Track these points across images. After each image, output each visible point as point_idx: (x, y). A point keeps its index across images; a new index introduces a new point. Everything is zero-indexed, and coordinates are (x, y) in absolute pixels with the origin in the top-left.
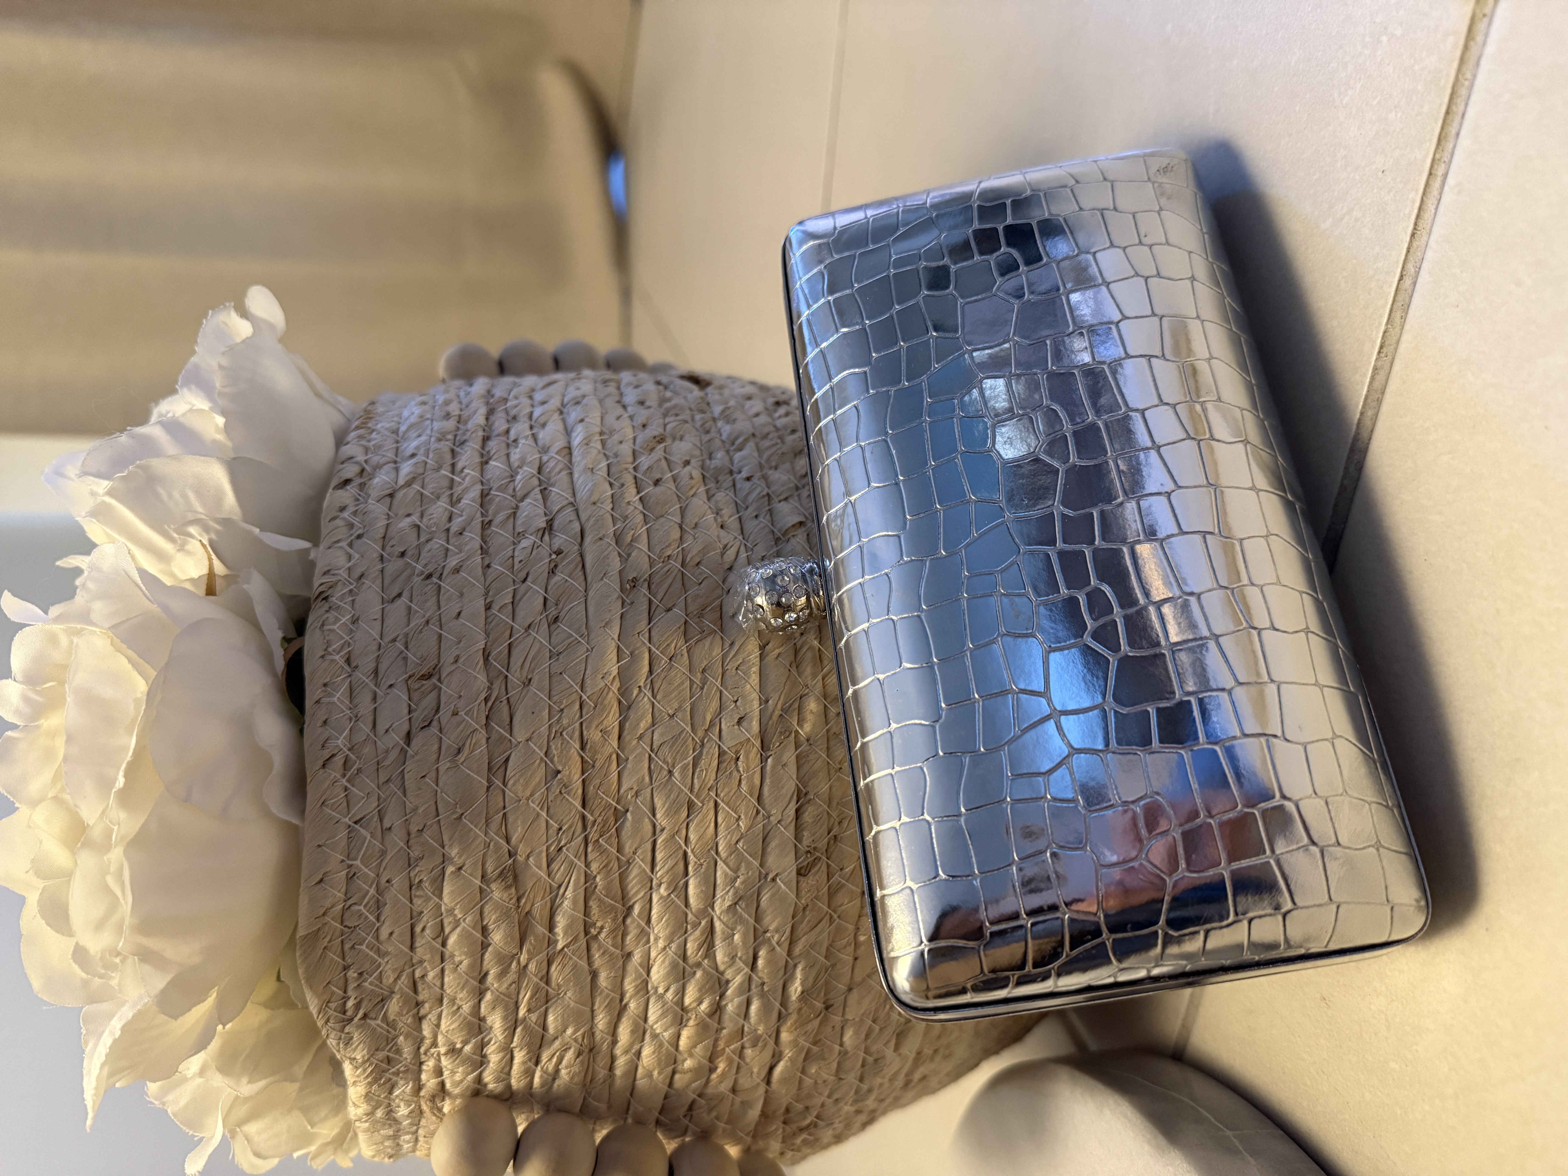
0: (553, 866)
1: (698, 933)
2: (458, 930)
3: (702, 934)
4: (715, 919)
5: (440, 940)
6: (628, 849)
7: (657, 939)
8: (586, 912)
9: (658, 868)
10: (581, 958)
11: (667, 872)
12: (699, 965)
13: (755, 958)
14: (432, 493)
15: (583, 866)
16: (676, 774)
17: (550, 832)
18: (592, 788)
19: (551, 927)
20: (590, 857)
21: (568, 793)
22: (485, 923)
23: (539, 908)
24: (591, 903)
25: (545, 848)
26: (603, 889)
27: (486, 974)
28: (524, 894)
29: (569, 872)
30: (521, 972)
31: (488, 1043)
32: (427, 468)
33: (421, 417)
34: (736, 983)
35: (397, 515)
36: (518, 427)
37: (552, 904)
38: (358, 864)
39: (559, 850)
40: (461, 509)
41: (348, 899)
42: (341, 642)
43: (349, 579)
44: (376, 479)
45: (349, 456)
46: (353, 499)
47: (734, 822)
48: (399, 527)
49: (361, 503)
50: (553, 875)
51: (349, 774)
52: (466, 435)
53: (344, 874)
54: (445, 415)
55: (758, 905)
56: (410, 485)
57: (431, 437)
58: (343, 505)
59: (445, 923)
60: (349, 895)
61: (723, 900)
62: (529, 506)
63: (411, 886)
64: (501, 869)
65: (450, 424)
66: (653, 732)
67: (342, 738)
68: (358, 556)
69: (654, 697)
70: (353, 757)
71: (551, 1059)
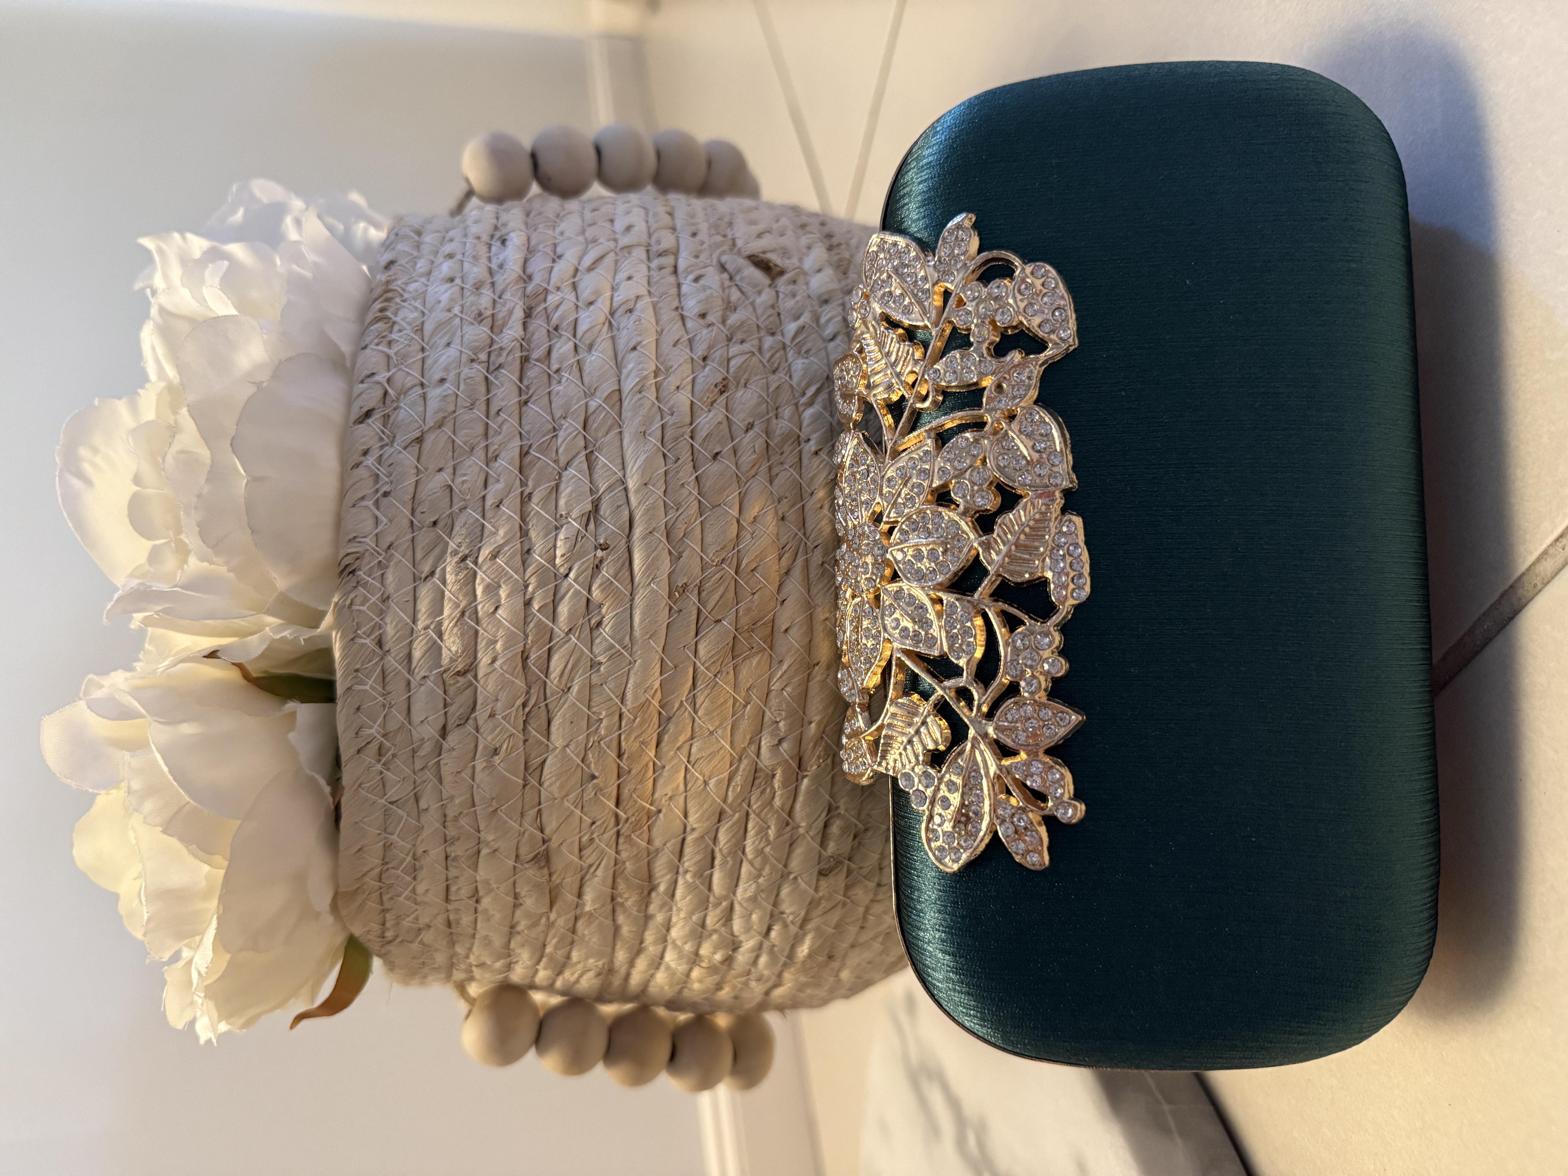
0: (586, 852)
1: (718, 911)
2: (492, 894)
3: (722, 912)
4: (735, 902)
5: (474, 899)
6: (657, 843)
7: (679, 910)
8: (614, 887)
9: (685, 859)
10: (606, 918)
11: (694, 864)
12: (715, 931)
13: (769, 929)
14: (466, 444)
15: (613, 853)
16: (711, 786)
17: (583, 825)
18: (626, 791)
19: (580, 895)
20: (620, 847)
21: (603, 795)
22: (517, 891)
23: (570, 882)
24: (619, 880)
25: (578, 837)
26: (632, 871)
27: (518, 923)
28: (555, 872)
29: (600, 857)
30: (550, 925)
31: (516, 962)
32: (458, 404)
33: (449, 310)
34: (748, 945)
35: (426, 469)
36: (561, 348)
37: (582, 879)
38: (395, 837)
39: (592, 840)
40: (498, 472)
41: (387, 863)
42: (373, 623)
43: (378, 549)
44: (402, 411)
45: (369, 373)
46: (377, 438)
47: (763, 831)
48: (430, 486)
49: (387, 445)
50: (584, 858)
51: (384, 759)
52: (500, 355)
53: (381, 843)
54: (476, 312)
55: (777, 895)
56: (440, 427)
57: (461, 352)
58: (365, 447)
59: (480, 888)
60: (386, 860)
61: (745, 890)
62: (572, 478)
63: (447, 858)
64: (534, 853)
65: (482, 331)
66: (691, 745)
67: (376, 726)
68: (385, 520)
69: (696, 712)
70: (387, 744)
71: (572, 974)
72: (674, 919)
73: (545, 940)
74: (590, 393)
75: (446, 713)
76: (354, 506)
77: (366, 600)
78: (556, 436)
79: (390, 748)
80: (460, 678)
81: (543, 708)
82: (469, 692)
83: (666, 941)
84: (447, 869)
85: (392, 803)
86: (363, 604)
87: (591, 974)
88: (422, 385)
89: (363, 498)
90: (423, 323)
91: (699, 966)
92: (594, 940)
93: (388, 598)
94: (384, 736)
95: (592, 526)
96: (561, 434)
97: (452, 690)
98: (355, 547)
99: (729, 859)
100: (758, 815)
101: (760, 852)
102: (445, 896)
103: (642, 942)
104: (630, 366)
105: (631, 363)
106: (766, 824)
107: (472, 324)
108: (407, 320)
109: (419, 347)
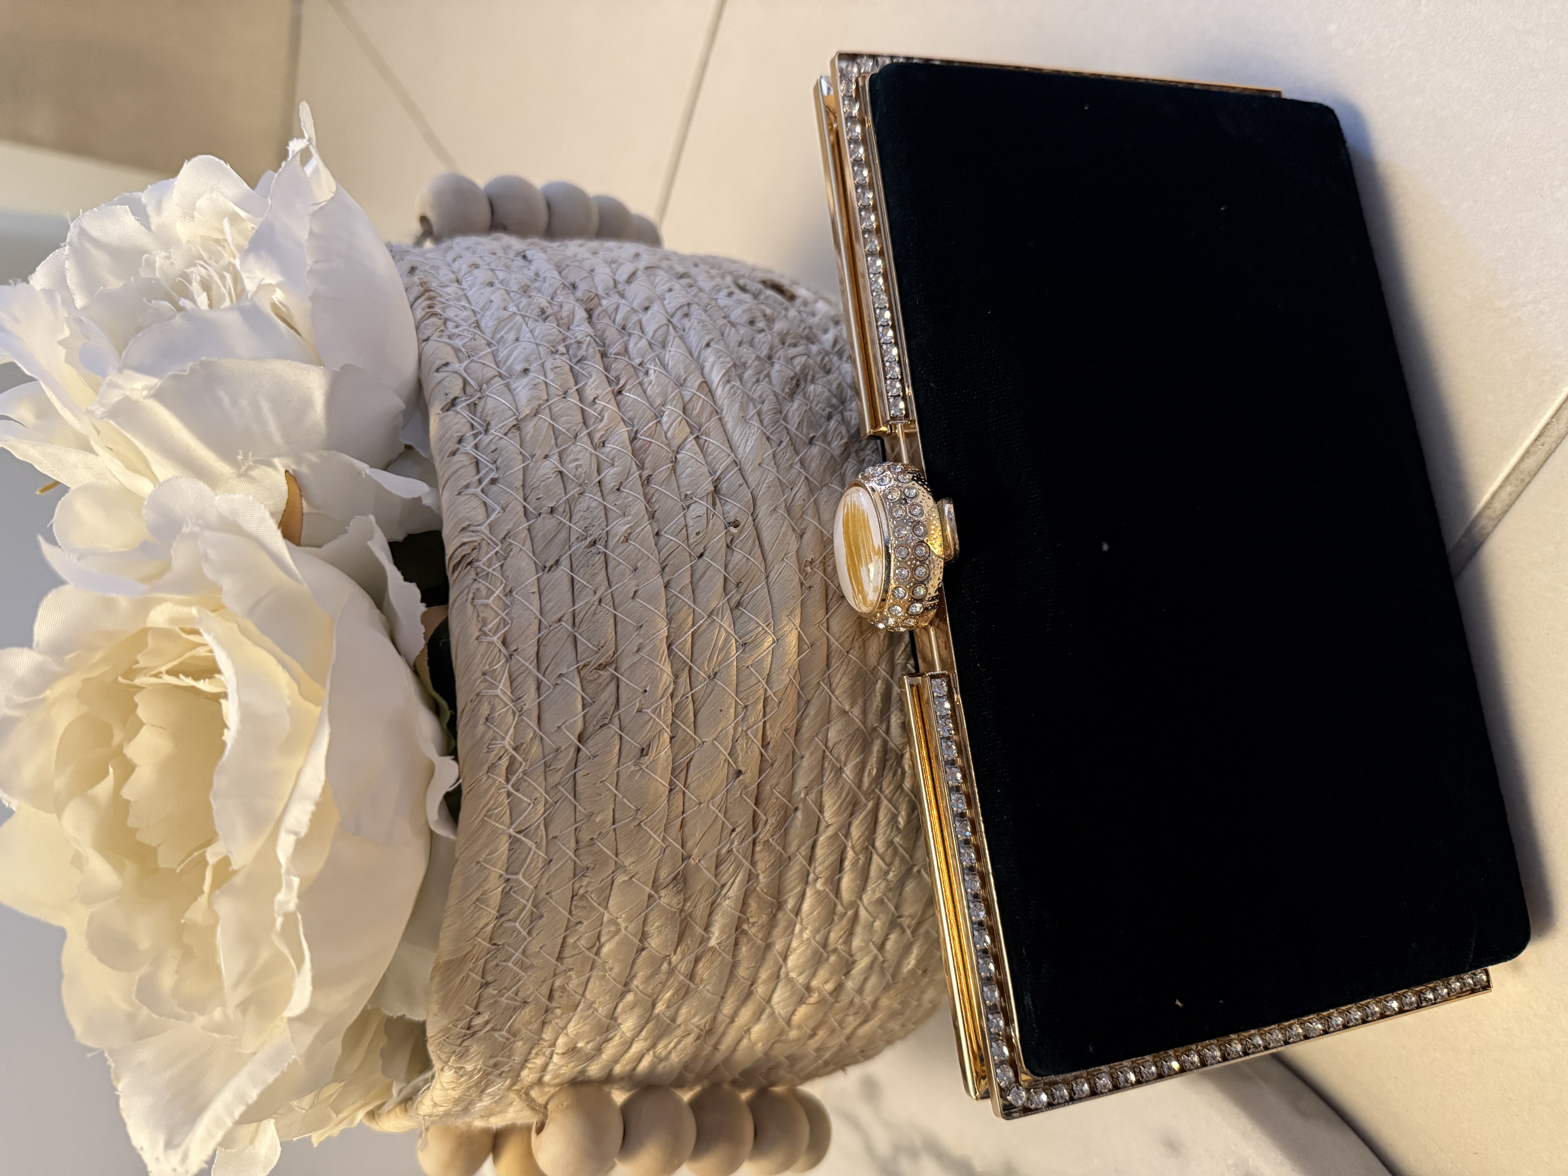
0: (722, 867)
1: (842, 924)
2: (617, 938)
3: (846, 924)
4: (861, 908)
5: (595, 949)
6: (793, 848)
7: (802, 930)
8: (743, 911)
9: (817, 864)
10: (727, 954)
12: (835, 951)
14: (568, 431)
15: (749, 866)
16: (848, 772)
17: (724, 834)
18: (768, 787)
19: (707, 928)
20: (758, 857)
21: (746, 794)
22: (646, 929)
23: (700, 910)
24: (749, 900)
25: (716, 850)
26: (766, 887)
27: (634, 976)
28: (690, 897)
29: (735, 873)
30: (672, 971)
31: (611, 1039)
32: (551, 393)
33: (505, 309)
34: (862, 963)
35: (533, 456)
36: (637, 343)
37: (713, 903)
38: (520, 877)
39: (730, 851)
40: (611, 457)
41: (502, 916)
42: (497, 620)
43: (494, 539)
44: (489, 399)
45: (444, 362)
46: (469, 426)
47: (894, 819)
48: (542, 472)
49: (479, 433)
50: (719, 877)
51: (514, 779)
52: (579, 348)
53: (500, 889)
54: (537, 311)
55: (900, 894)
56: (535, 415)
57: (537, 345)
58: (460, 434)
59: (603, 932)
60: (502, 912)
61: (874, 891)
62: (688, 460)
63: (572, 898)
64: (673, 875)
65: (549, 329)
66: (828, 729)
67: (508, 738)
68: (498, 509)
69: (833, 693)
70: (519, 758)
71: (666, 1046)
72: (794, 944)
73: (656, 998)
74: (681, 384)
75: (584, 716)
76: (459, 494)
77: (490, 592)
78: (659, 422)
79: (521, 764)
80: (601, 672)
81: (690, 698)
82: (612, 686)
83: (778, 977)
84: (570, 912)
85: (519, 832)
86: (488, 598)
87: (690, 1039)
88: (501, 376)
89: (467, 486)
90: (477, 322)
91: (804, 1003)
92: (708, 987)
93: (510, 592)
94: (515, 749)
95: (718, 505)
96: (665, 419)
97: (591, 688)
98: (471, 536)
99: (860, 856)
100: (890, 801)
101: (890, 843)
102: (556, 955)
103: (752, 985)
104: (711, 360)
105: (709, 358)
106: (896, 809)
107: (537, 321)
108: (460, 317)
109: (485, 342)
